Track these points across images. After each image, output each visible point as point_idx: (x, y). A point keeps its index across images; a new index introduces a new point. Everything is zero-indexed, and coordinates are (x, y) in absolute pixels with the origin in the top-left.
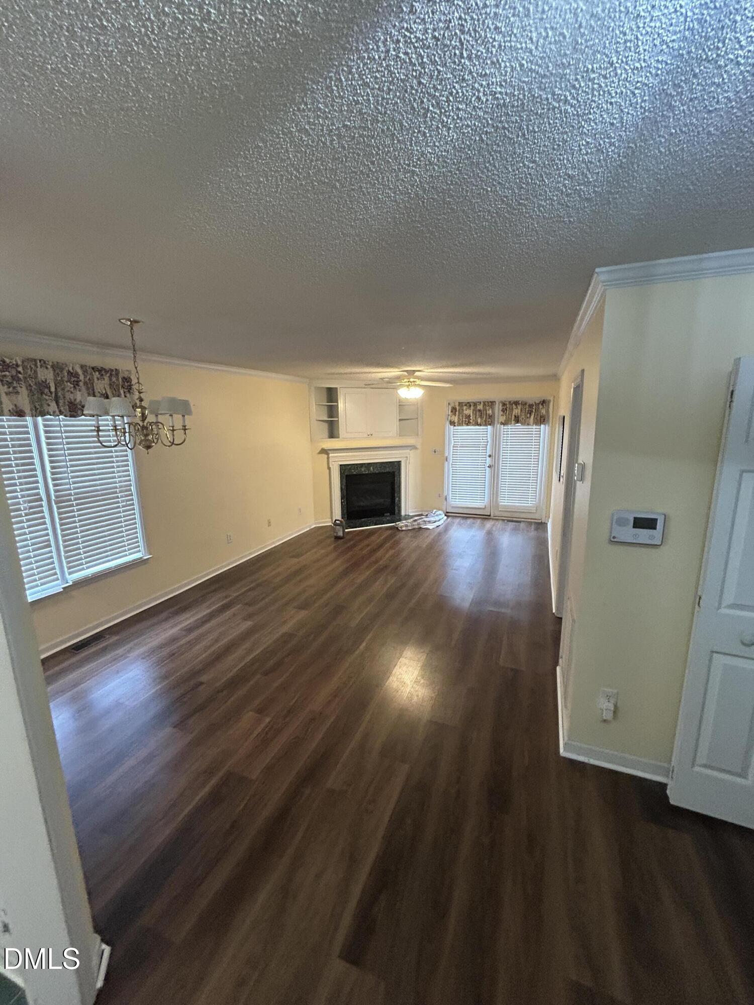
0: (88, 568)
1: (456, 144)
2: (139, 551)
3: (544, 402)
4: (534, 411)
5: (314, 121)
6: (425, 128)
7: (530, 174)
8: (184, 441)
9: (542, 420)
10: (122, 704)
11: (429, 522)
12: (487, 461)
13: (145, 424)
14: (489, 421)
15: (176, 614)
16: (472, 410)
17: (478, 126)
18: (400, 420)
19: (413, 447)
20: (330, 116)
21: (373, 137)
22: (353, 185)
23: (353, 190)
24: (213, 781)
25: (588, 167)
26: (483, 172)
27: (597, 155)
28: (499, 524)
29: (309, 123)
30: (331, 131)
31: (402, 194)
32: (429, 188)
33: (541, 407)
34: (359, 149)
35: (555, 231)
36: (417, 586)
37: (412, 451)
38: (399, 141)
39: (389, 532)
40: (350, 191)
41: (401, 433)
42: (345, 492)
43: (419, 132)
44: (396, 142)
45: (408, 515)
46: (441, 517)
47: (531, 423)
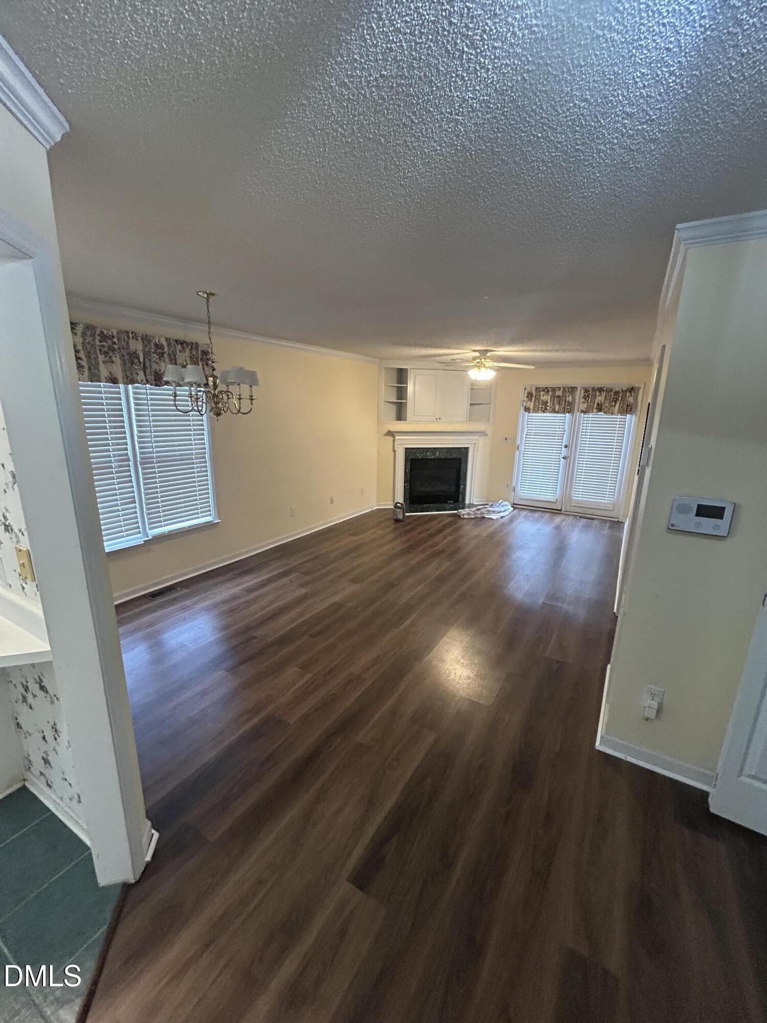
0: (166, 525)
1: (498, 86)
2: (210, 515)
3: (632, 389)
4: (620, 398)
5: (352, 73)
6: (462, 72)
7: (582, 115)
8: (251, 409)
9: (628, 411)
10: (185, 645)
11: (494, 512)
12: (562, 452)
13: (216, 392)
14: (568, 408)
15: (240, 576)
16: (549, 397)
17: (518, 65)
18: (471, 404)
19: (484, 434)
20: (366, 66)
21: (411, 86)
22: (398, 140)
23: (398, 145)
24: (255, 721)
25: (647, 103)
26: (530, 116)
27: (657, 87)
28: (570, 520)
29: (347, 75)
30: (369, 82)
31: (448, 146)
32: (475, 138)
33: (628, 394)
34: (399, 99)
35: (621, 181)
36: (472, 572)
37: (482, 437)
38: (437, 87)
39: (450, 519)
40: (396, 147)
41: (471, 418)
42: (409, 475)
43: (457, 76)
44: (434, 89)
45: (473, 504)
46: (506, 508)
47: (616, 413)
